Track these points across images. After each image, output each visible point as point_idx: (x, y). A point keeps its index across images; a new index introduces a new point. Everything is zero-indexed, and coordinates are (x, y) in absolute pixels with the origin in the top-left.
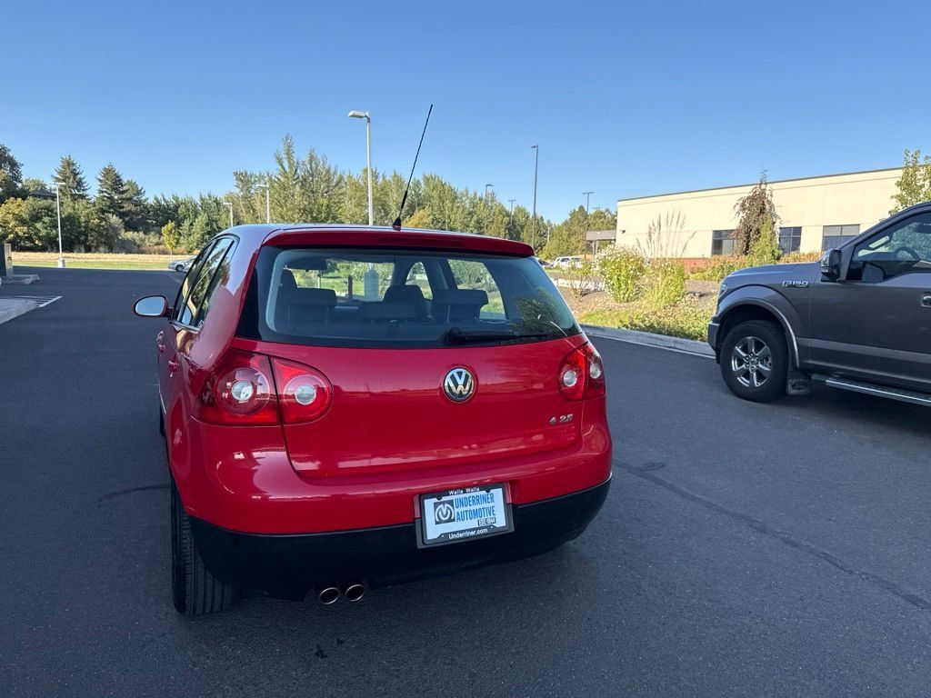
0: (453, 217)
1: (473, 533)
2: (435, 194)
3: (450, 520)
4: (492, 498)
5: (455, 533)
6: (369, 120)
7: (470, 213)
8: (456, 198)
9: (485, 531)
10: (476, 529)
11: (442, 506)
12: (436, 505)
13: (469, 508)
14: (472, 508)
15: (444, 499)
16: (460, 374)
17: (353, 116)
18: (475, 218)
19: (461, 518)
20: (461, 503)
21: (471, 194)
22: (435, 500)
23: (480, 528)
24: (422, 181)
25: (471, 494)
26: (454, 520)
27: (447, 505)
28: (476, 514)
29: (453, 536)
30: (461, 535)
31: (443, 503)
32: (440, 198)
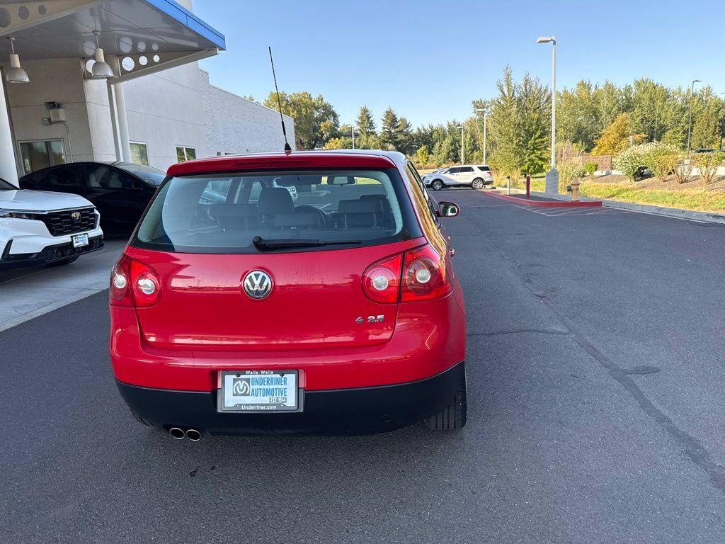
0: (663, 115)
1: (263, 408)
2: (646, 96)
3: (245, 394)
4: (285, 381)
5: (248, 405)
6: (555, 43)
7: (683, 110)
8: (668, 96)
9: (274, 407)
10: (266, 405)
11: (240, 382)
12: (235, 380)
13: (262, 387)
14: (266, 387)
15: (242, 377)
16: (257, 276)
17: (540, 42)
18: (687, 113)
19: (255, 393)
20: (257, 382)
21: (684, 90)
22: (235, 377)
23: (269, 405)
24: (633, 86)
25: (266, 376)
26: (249, 395)
27: (244, 382)
28: (268, 392)
29: (246, 408)
30: (252, 408)
31: (241, 380)
32: (651, 99)
